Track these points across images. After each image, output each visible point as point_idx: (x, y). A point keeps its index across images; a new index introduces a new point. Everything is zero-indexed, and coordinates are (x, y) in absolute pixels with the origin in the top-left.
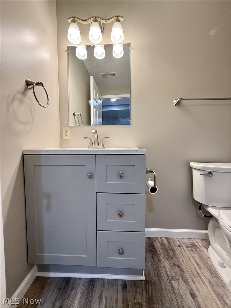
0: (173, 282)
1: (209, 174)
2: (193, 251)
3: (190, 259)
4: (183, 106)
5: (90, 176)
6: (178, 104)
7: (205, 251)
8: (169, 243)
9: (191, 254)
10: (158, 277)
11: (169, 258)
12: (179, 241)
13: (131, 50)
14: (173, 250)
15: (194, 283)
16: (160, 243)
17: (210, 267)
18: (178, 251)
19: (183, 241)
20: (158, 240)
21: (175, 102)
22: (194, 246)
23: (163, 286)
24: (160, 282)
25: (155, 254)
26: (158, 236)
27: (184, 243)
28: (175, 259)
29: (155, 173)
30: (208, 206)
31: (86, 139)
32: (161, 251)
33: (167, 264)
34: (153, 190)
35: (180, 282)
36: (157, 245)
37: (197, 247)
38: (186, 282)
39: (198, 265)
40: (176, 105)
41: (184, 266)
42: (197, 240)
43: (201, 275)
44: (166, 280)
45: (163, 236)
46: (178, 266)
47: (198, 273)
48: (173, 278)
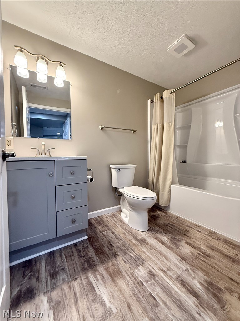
0: (103, 233)
1: (119, 170)
2: (114, 218)
3: (112, 221)
4: (105, 130)
5: (51, 175)
6: (102, 129)
7: (119, 215)
8: (100, 218)
9: (112, 219)
10: (95, 234)
11: (101, 224)
12: (106, 216)
13: (70, 86)
14: (103, 221)
15: (114, 229)
16: (94, 220)
17: (121, 221)
18: (105, 220)
19: (108, 215)
20: (93, 219)
21: (100, 127)
22: (114, 215)
23: (98, 236)
24: (97, 236)
25: (92, 225)
26: (93, 217)
27: (109, 216)
28: (104, 224)
29: (92, 170)
30: (119, 188)
31: (33, 149)
32: (96, 223)
33: (100, 227)
34: (92, 180)
35: (107, 231)
36: (93, 222)
37: (115, 215)
38: (110, 230)
39: (116, 222)
40: (101, 129)
41: (109, 225)
42: (116, 213)
43: (117, 225)
44: (100, 233)
45: (96, 216)
46: (106, 226)
47: (116, 225)
48: (103, 231)
